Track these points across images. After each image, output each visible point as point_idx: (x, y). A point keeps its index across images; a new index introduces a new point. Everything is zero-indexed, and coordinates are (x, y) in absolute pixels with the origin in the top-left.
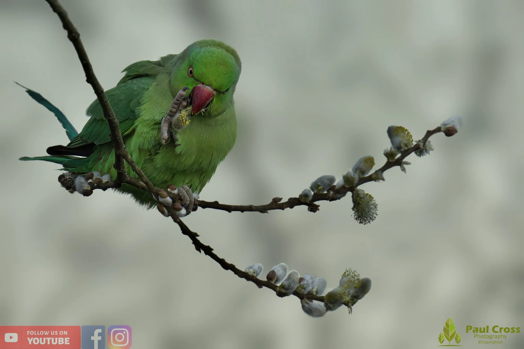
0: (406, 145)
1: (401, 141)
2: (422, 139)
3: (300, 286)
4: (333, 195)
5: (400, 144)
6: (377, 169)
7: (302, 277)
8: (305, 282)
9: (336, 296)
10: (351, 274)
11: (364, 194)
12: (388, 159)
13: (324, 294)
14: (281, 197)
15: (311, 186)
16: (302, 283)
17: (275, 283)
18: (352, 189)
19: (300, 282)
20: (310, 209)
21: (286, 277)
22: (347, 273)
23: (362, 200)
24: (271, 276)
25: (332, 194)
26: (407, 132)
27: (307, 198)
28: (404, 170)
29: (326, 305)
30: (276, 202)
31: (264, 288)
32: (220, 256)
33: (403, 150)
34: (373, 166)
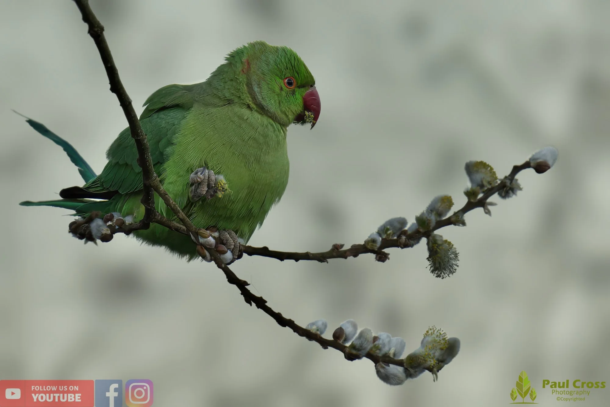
0: (489, 183)
1: (484, 178)
2: (509, 176)
3: (375, 346)
4: (406, 241)
5: (482, 182)
6: (456, 211)
7: (376, 335)
8: (381, 342)
9: (419, 358)
10: (436, 332)
11: (442, 240)
12: (469, 199)
13: (403, 357)
14: (343, 244)
15: (377, 230)
16: (376, 343)
17: (343, 343)
18: (428, 234)
19: (374, 341)
20: (378, 258)
21: (357, 335)
22: (430, 332)
23: (441, 247)
24: (339, 334)
25: (404, 239)
26: (489, 168)
27: (375, 244)
28: (488, 212)
29: (406, 370)
30: (338, 249)
31: (330, 349)
32: (276, 310)
33: (486, 188)
34: (452, 206)
